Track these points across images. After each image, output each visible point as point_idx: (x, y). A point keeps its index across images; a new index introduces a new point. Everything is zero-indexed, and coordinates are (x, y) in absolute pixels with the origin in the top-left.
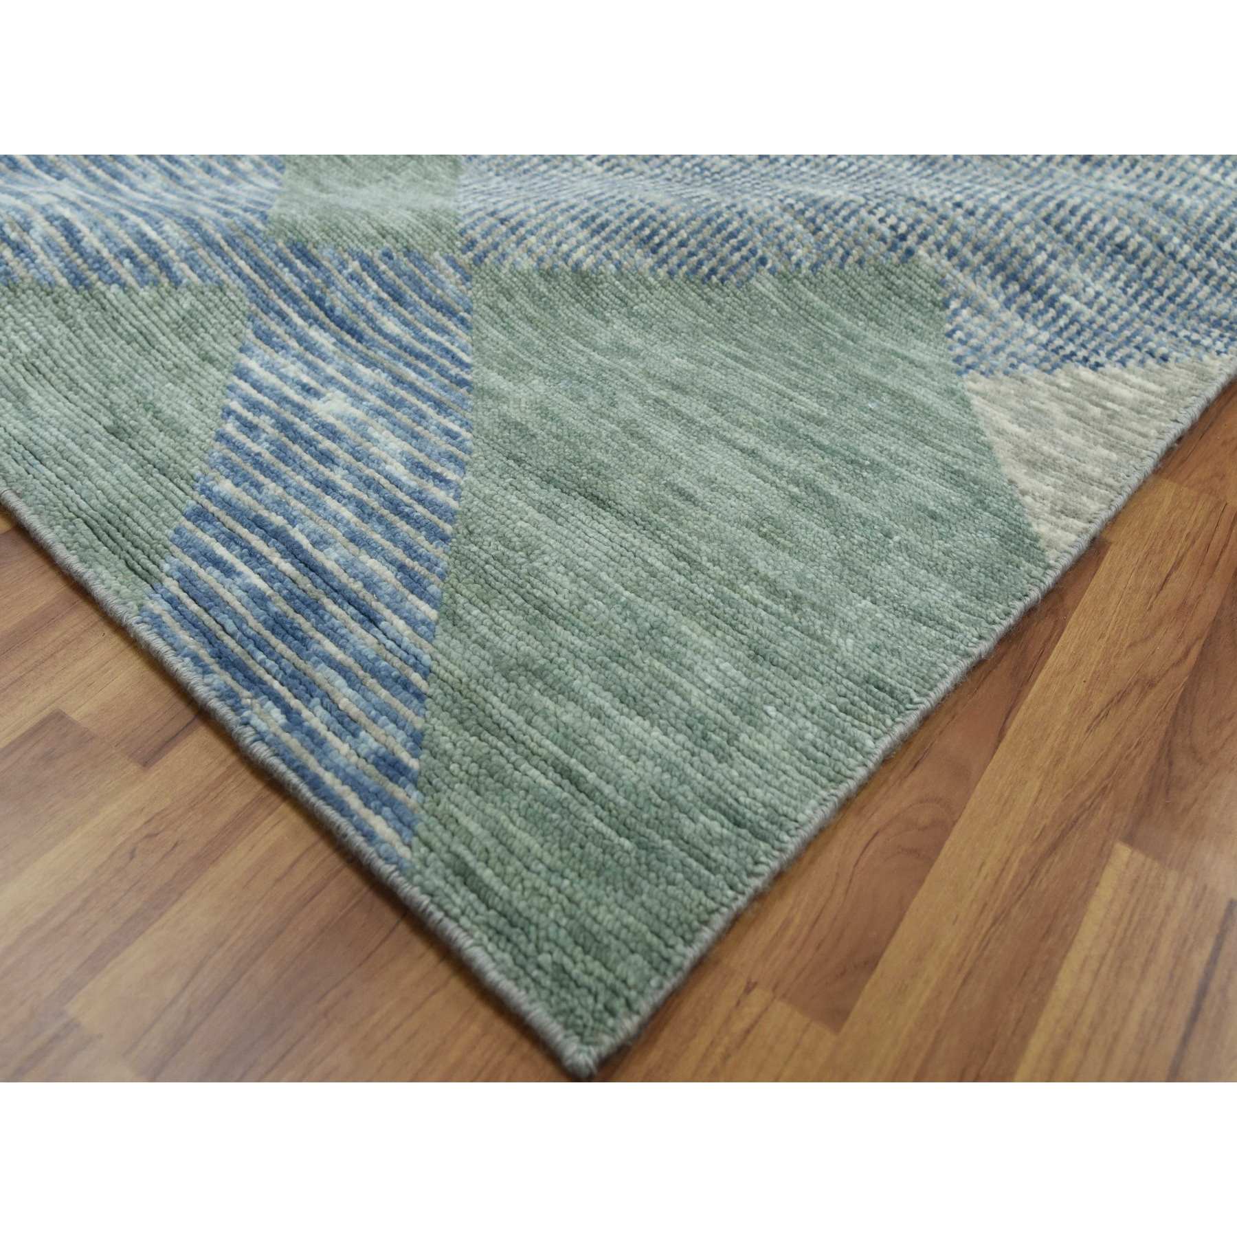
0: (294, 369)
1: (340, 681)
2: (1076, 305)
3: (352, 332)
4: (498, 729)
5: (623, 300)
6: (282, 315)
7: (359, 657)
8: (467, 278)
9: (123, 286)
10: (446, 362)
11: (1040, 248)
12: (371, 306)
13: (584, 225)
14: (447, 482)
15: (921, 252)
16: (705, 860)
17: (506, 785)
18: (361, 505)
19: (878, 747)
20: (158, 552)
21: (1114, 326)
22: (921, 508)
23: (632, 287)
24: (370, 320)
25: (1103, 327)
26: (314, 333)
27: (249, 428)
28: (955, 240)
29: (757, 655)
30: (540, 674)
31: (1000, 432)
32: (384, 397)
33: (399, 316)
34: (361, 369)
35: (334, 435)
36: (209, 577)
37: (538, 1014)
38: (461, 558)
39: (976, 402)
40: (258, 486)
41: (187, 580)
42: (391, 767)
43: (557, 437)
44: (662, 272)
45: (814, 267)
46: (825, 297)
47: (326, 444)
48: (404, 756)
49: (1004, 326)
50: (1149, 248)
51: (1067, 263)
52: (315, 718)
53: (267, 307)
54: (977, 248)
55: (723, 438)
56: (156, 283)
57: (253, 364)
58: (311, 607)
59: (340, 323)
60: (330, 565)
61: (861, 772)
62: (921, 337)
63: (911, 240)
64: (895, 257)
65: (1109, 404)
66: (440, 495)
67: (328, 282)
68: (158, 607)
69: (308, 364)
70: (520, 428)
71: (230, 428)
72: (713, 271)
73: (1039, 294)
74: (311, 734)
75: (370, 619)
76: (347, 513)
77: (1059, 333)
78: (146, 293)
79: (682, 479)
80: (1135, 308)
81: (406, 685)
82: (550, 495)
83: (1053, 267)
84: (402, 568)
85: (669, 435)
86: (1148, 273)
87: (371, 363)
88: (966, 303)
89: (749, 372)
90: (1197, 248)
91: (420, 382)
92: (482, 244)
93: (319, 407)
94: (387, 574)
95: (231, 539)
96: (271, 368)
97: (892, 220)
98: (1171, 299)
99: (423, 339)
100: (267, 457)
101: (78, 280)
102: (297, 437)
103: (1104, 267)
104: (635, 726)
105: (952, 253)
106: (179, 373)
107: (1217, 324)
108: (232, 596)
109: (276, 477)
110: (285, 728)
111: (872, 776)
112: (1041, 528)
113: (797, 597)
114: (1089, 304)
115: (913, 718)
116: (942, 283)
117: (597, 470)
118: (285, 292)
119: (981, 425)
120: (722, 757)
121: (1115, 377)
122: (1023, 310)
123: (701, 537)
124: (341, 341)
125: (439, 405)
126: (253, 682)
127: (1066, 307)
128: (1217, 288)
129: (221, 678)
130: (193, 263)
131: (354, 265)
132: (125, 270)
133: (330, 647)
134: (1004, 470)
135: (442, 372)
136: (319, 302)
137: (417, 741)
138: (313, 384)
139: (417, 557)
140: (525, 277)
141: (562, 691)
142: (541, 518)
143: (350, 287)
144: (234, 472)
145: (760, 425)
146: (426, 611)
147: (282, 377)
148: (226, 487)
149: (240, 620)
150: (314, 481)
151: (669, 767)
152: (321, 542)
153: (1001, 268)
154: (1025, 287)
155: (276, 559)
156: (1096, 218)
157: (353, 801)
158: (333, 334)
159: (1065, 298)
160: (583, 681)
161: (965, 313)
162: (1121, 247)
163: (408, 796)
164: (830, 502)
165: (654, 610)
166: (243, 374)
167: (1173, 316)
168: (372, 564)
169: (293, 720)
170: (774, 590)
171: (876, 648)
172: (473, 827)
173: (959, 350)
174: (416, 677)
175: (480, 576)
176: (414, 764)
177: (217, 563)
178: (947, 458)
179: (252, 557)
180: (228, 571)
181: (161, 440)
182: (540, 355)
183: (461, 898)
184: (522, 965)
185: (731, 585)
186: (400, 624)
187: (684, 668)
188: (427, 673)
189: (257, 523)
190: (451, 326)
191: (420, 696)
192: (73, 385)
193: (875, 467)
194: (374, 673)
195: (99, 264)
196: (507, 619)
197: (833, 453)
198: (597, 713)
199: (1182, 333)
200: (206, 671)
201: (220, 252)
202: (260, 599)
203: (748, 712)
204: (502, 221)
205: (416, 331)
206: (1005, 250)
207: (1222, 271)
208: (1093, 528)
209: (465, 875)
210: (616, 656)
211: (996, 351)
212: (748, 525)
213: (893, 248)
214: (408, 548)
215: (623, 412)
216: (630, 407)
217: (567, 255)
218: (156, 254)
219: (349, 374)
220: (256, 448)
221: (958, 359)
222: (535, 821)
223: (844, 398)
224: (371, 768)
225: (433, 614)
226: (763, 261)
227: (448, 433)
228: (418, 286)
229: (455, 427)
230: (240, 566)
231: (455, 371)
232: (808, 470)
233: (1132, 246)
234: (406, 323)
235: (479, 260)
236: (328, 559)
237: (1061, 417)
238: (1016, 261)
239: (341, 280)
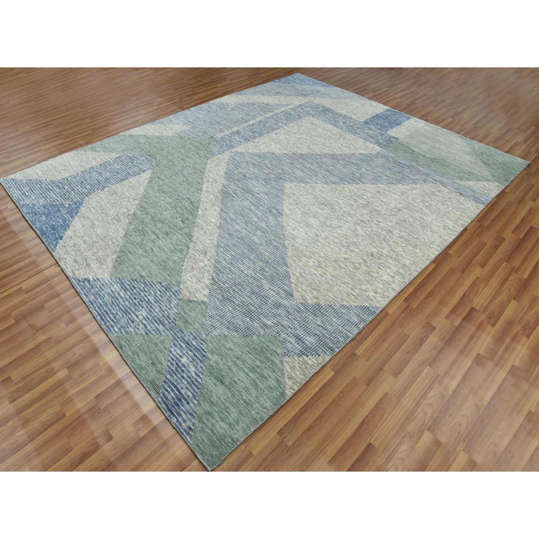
0: (179, 351)
1: (184, 414)
2: (307, 343)
3: (188, 344)
4: (204, 423)
5: (232, 340)
6: (177, 341)
7: (186, 410)
8: (207, 336)
9: (153, 335)
10: (202, 351)
11: (302, 334)
12: (191, 340)
13: (227, 328)
14: (200, 377)
15: (282, 334)
16: (227, 445)
17: (204, 431)
18: (188, 381)
19: (253, 430)
20: (159, 388)
21: (313, 347)
22: (270, 387)
23: (233, 338)
24: (191, 342)
25: (311, 347)
26: (182, 344)
27: (172, 364)
28: (288, 333)
29: (240, 413)
30: (210, 414)
31: (287, 371)
32: (192, 358)
33: (195, 341)
34: (189, 352)
35: (184, 366)
36: (166, 393)
37: (205, 464)
38: (201, 393)
39: (285, 363)
40: (173, 376)
41: (164, 394)
42: (190, 428)
43: (218, 369)
44: (238, 336)
45: (263, 335)
46: (265, 339)
47: (183, 368)
48: (192, 426)
49: (295, 346)
50: (321, 335)
51: (307, 336)
52: (180, 420)
53: (175, 339)
54: (291, 334)
55: (243, 370)
56: (158, 334)
57: (172, 350)
58: (180, 400)
59: (186, 342)
60: (183, 393)
61: (250, 433)
62: (280, 348)
63: (280, 332)
64: (277, 335)
65: (307, 365)
66: (199, 380)
67: (185, 335)
68: (160, 399)
69: (181, 350)
70: (212, 367)
71: (169, 364)
72: (247, 335)
73: (301, 341)
74: (180, 422)
75: (188, 403)
76: (186, 383)
77: (303, 348)
78: (157, 336)
79: (235, 379)
80: (317, 344)
81: (192, 415)
82: (215, 381)
83: (304, 337)
84: (193, 394)
85: (235, 369)
86: (321, 338)
87: (191, 351)
88: (289, 342)
89: (250, 355)
90: (329, 335)
91: (198, 355)
92: (210, 331)
93: (182, 360)
94: (191, 395)
95: (170, 387)
96: (175, 351)
97: (278, 329)
98: (324, 343)
99: (199, 346)
100: (175, 370)
101: (146, 334)
102: (179, 367)
103: (313, 337)
104: (222, 424)
105: (287, 334)
106: (161, 351)
107: (330, 349)
108: (170, 398)
109: (176, 375)
110: (177, 422)
111: (251, 434)
112: (287, 392)
113: (248, 403)
114: (310, 343)
115: (259, 426)
116: (285, 339)
117: (223, 376)
118: (178, 337)
119: (284, 369)
120: (233, 430)
121: (310, 359)
122: (298, 343)
123: (236, 391)
124: (186, 346)
125: (200, 361)
126: (172, 414)
127: (306, 343)
128: (332, 342)
129: (169, 413)
130: (164, 332)
131: (189, 333)
132: (154, 332)
133: (183, 408)
134: (285, 379)
135: (201, 353)
136: (183, 339)
137: (193, 424)
138: (182, 355)
139: (195, 392)
140: (216, 336)
141: (213, 417)
142: (214, 386)
143: (188, 336)
144: (170, 373)
145: (249, 367)
146: (196, 402)
147: (177, 353)
148: (168, 376)
149: (171, 402)
150: (181, 376)
151: (225, 431)
152: (182, 388)
153: (296, 337)
154: (299, 340)
155: (176, 391)
156: (312, 330)
157: (185, 434)
158: (185, 344)
159: (306, 342)
160: (216, 416)
161: (288, 344)
162: (316, 334)
163: (192, 433)
164: (257, 385)
165: (227, 404)
166: (171, 352)
167: (323, 346)
168: (189, 393)
169: (178, 420)
170: (245, 402)
171: (257, 413)
172: (199, 438)
173: (286, 351)
174: (194, 414)
175: (204, 396)
176: (193, 428)
177: (168, 391)
178: (277, 376)
179: (172, 390)
180: (169, 393)
181: (159, 366)
182: (217, 350)
183: (197, 449)
184: (204, 458)
185: (239, 401)
186: (192, 404)
187: (230, 415)
188: (195, 413)
189: (173, 384)
190: (203, 343)
191: (194, 417)
192: (146, 354)
193: (265, 377)
194: (188, 413)
195: (150, 331)
196: (207, 404)
197: (259, 374)
198: (217, 421)
199: (324, 350)
200: (166, 412)
201: (168, 330)
202: (173, 399)
203: (237, 422)
204: (213, 327)
205: (198, 344)
206: (296, 334)
207: (333, 339)
208: (295, 392)
209: (198, 446)
210: (221, 412)
211: (292, 351)
212: (243, 389)
213: (277, 333)
214: (194, 390)
215: (228, 364)
216: (230, 363)
217: (223, 333)
218: (158, 330)
219: (187, 353)
220: (173, 369)
221: (285, 353)
222: (207, 438)
223: (264, 362)
224: (187, 429)
225: (197, 403)
226: (255, 334)
227: (201, 367)
228: (199, 337)
229: (203, 366)
230: (171, 392)
231: (203, 353)
232: (255, 377)
233: (318, 334)
234: (196, 343)
235: (209, 333)
236: (183, 392)
237: (298, 368)
238: (298, 336)
239: (187, 335)
